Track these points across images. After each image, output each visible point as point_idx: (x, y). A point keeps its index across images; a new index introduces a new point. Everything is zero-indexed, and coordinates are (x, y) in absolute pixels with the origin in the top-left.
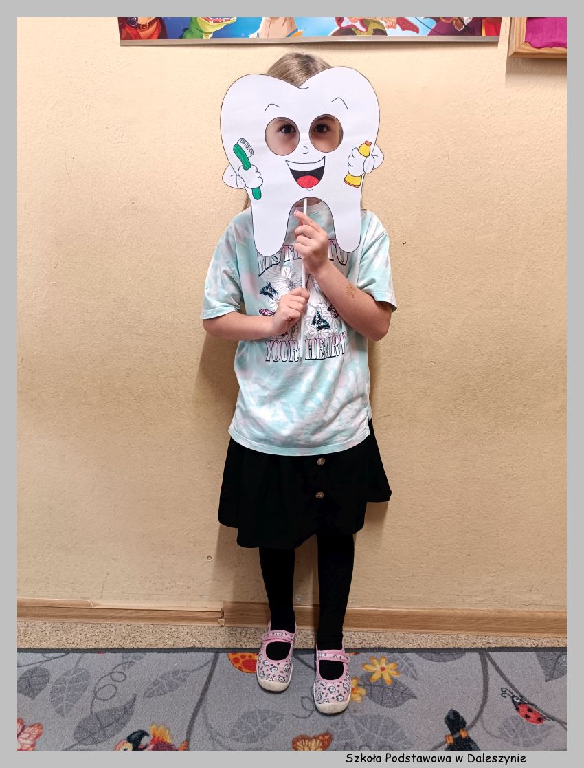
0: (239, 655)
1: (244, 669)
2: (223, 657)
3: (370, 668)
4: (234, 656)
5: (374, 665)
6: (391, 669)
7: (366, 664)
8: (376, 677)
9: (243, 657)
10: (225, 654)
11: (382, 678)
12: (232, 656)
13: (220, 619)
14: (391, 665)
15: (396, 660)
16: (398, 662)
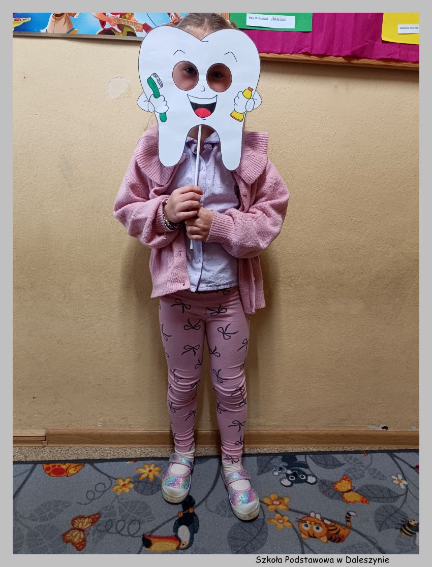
0: (51, 465)
1: (52, 475)
2: (39, 466)
3: (142, 470)
4: (48, 466)
5: (145, 469)
6: (156, 471)
7: (140, 468)
8: (144, 476)
9: (53, 466)
10: (41, 465)
11: (148, 477)
12: (45, 466)
13: (43, 442)
14: (157, 468)
15: (161, 465)
16: (162, 466)
